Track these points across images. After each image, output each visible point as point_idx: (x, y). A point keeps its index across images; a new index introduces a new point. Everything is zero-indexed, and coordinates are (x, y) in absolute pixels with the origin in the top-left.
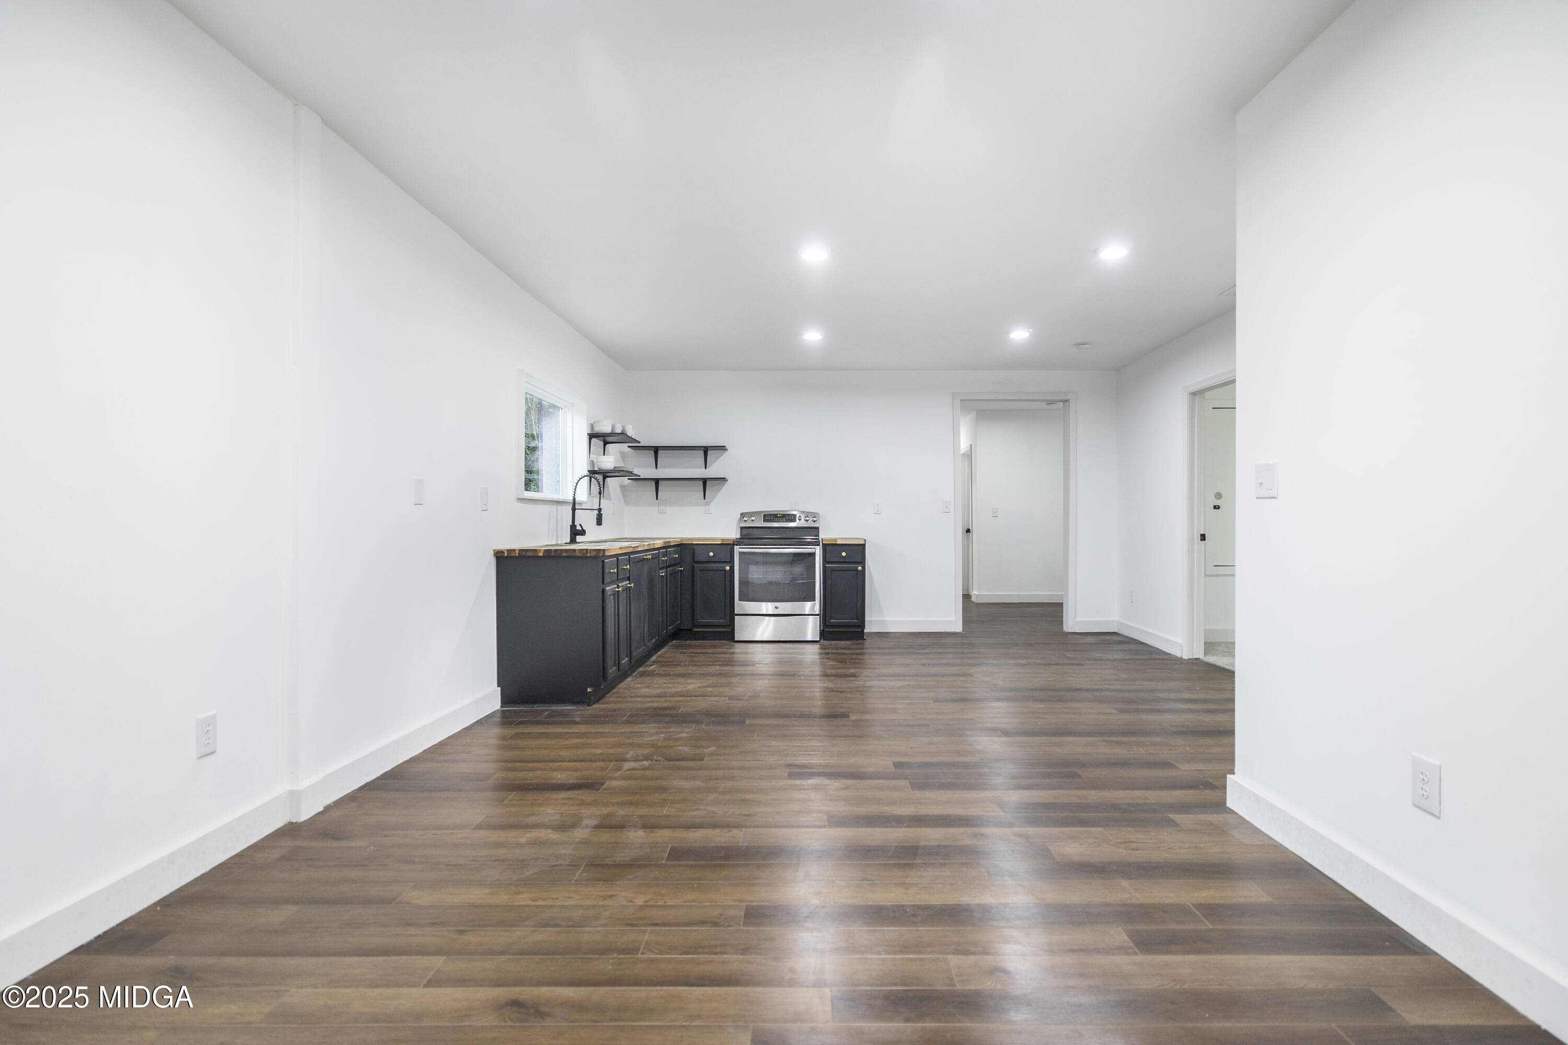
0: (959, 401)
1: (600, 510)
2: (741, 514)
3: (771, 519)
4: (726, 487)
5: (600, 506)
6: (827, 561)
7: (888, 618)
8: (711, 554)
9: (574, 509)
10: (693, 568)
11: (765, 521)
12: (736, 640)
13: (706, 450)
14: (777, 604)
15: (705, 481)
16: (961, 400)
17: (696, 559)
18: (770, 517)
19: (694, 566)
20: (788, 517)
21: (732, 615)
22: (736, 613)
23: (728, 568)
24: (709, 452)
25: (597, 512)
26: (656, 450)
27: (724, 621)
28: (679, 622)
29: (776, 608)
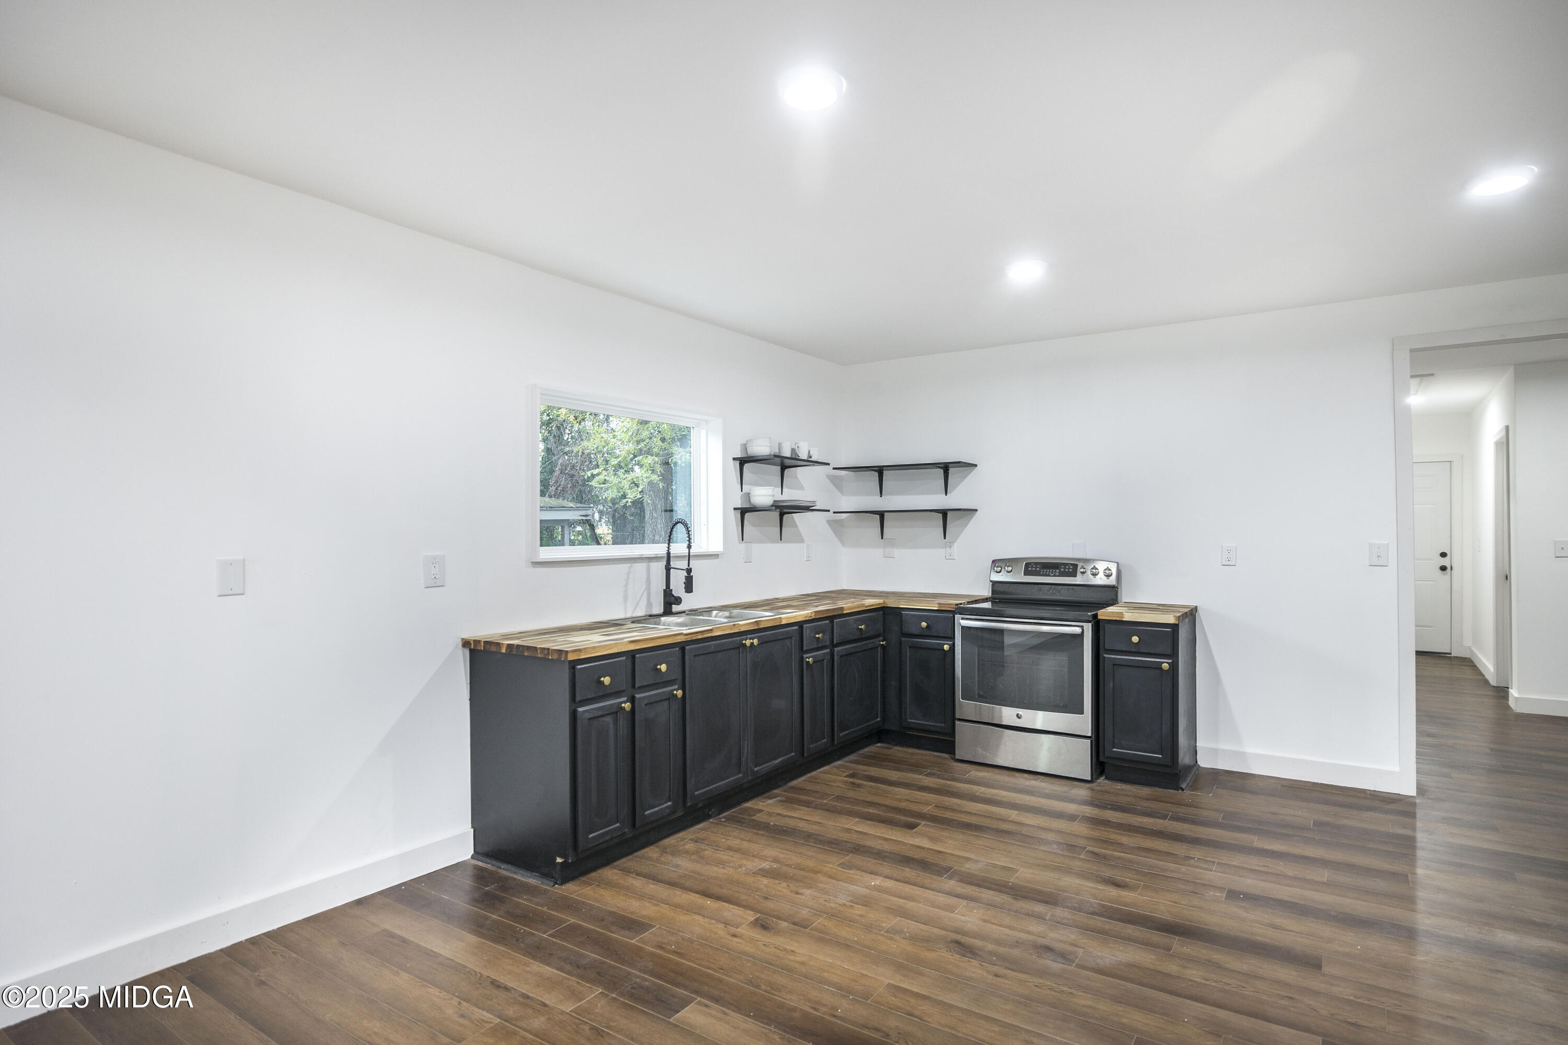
0: (1409, 351)
1: (689, 571)
2: (993, 561)
3: (1036, 570)
4: (974, 523)
5: (689, 566)
6: (1106, 648)
7: (1249, 749)
8: (924, 624)
9: (668, 568)
10: (900, 642)
11: (1027, 573)
12: (957, 757)
13: (945, 468)
14: (1021, 712)
15: (944, 513)
16: (1411, 351)
17: (905, 630)
18: (1035, 567)
19: (901, 640)
20: (1065, 568)
21: (953, 719)
22: (957, 716)
23: (946, 647)
24: (951, 470)
25: (686, 574)
26: (880, 471)
27: (944, 725)
28: (879, 719)
29: (1018, 716)
